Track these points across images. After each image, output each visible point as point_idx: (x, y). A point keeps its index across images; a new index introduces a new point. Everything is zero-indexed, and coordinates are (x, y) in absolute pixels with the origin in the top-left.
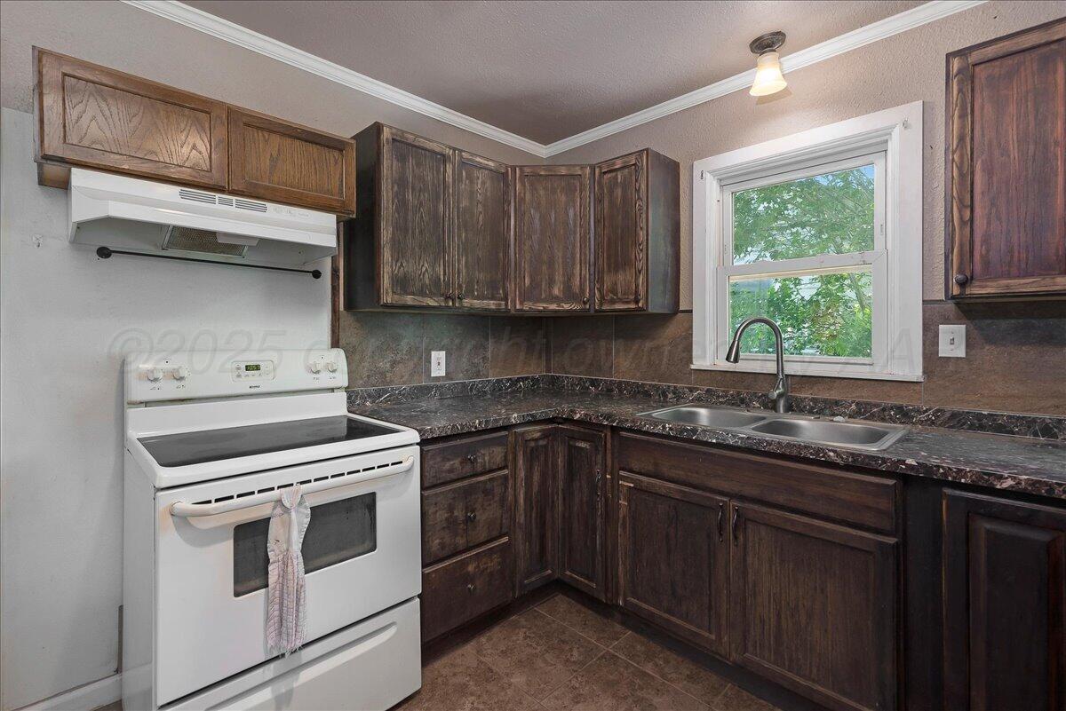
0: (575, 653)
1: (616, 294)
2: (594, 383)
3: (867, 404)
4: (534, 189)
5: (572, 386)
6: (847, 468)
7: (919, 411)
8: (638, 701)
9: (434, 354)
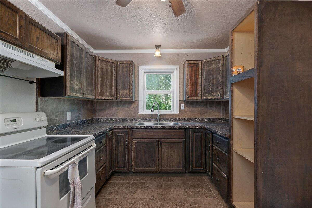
0: (126, 186)
1: (124, 96)
2: (111, 119)
3: (171, 118)
4: (102, 64)
5: (104, 120)
6: (178, 129)
7: (178, 119)
8: (145, 187)
9: (68, 113)
